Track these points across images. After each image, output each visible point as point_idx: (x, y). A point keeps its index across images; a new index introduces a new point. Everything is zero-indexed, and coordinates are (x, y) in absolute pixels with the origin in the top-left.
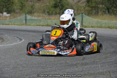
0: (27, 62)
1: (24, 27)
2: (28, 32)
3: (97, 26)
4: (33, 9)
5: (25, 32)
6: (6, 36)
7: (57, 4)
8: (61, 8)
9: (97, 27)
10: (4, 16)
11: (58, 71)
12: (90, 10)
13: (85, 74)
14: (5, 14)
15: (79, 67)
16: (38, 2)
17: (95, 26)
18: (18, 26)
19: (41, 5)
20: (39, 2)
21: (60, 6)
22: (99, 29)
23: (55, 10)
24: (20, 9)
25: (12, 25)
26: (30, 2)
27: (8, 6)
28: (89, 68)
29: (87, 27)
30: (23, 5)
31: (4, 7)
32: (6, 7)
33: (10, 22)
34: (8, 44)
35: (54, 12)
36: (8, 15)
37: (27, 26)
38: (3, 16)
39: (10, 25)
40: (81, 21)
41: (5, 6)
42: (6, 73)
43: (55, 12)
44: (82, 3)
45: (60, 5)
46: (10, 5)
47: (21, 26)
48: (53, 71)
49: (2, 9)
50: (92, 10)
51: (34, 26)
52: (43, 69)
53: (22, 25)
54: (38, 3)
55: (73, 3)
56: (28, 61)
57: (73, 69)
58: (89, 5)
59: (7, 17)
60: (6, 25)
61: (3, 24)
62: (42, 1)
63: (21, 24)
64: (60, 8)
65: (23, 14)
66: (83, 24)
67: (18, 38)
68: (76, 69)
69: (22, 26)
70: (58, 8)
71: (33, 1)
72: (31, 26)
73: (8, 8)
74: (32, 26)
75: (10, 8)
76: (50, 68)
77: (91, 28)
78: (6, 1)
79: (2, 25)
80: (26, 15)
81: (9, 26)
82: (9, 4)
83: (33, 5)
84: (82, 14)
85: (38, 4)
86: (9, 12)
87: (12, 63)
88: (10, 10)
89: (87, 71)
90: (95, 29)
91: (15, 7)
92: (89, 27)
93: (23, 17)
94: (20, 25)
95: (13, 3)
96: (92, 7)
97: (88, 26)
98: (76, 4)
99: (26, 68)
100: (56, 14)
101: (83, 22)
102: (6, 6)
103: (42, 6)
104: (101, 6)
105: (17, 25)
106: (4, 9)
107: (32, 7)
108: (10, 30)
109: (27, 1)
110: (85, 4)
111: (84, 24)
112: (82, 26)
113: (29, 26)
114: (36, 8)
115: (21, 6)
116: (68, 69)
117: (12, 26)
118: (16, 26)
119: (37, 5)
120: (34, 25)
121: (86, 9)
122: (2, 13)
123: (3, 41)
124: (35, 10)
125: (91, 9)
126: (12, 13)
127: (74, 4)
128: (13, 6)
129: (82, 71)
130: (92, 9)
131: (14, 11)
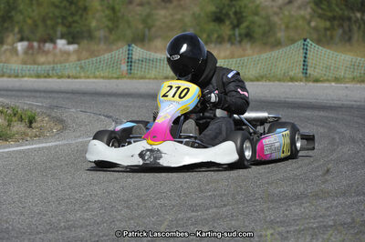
0: (144, 193)
1: (127, 85)
2: (141, 100)
3: (351, 76)
4: (149, 28)
5: (131, 99)
6: (71, 113)
7: (224, 11)
8: (235, 22)
9: (354, 78)
10: (61, 51)
11: (241, 217)
12: (326, 29)
13: (324, 226)
14: (64, 45)
15: (304, 205)
16: (163, 4)
17: (344, 77)
18: (107, 81)
19: (172, 15)
20: (168, 5)
21: (232, 16)
22: (359, 85)
23: (217, 28)
24: (107, 27)
25: (88, 77)
26: (139, 5)
27: (70, 19)
28: (337, 207)
29: (322, 81)
30: (119, 14)
31: (58, 23)
32: (63, 24)
33: (81, 68)
34: (79, 137)
35: (215, 36)
36: (72, 48)
37: (134, 81)
38: (57, 51)
39: (80, 77)
40: (302, 63)
41: (60, 21)
42: (82, 227)
43: (218, 37)
44: (299, 8)
45: (231, 13)
46: (76, 18)
47: (115, 80)
48: (227, 217)
49: (54, 28)
50: (332, 28)
51: (156, 81)
52: (193, 211)
53: (118, 78)
54: (165, 8)
55: (272, 6)
56: (145, 190)
57: (287, 210)
58: (320, 11)
59: (68, 53)
60: (69, 80)
61: (60, 77)
62: (175, 3)
63: (115, 76)
64: (232, 23)
65: (120, 44)
66: (308, 72)
67: (110, 117)
68: (297, 211)
69: (120, 80)
70: (228, 23)
71: (149, 3)
72: (147, 81)
73: (70, 26)
74: (151, 81)
75: (75, 25)
76: (215, 210)
77: (333, 84)
78: (63, 5)
79: (56, 80)
80: (129, 46)
81: (79, 80)
82: (72, 14)
83: (149, 15)
84: (305, 40)
85: (162, 12)
86: (73, 38)
87: (96, 196)
88: (78, 32)
89: (329, 216)
90: (347, 85)
91: (94, 24)
92: (328, 80)
93: (120, 52)
94: (112, 78)
95: (85, 9)
96: (332, 19)
97: (325, 78)
98: (281, 8)
99: (140, 212)
100: (220, 43)
101: (309, 64)
102: (64, 18)
103: (178, 16)
104: (359, 15)
105: (103, 78)
106: (60, 29)
107: (144, 21)
108: (84, 93)
109: (130, 2)
110: (309, 10)
111: (312, 73)
112: (306, 77)
113: (141, 81)
114: (158, 23)
115: (110, 20)
116: (271, 212)
117: (88, 80)
118: (102, 80)
119: (162, 15)
120: (156, 78)
121: (313, 24)
122: (53, 41)
123: (64, 128)
124: (153, 30)
125: (328, 24)
126: (85, 43)
127: (275, 9)
128: (86, 19)
129: (315, 218)
130: (332, 25)
131: (90, 36)
